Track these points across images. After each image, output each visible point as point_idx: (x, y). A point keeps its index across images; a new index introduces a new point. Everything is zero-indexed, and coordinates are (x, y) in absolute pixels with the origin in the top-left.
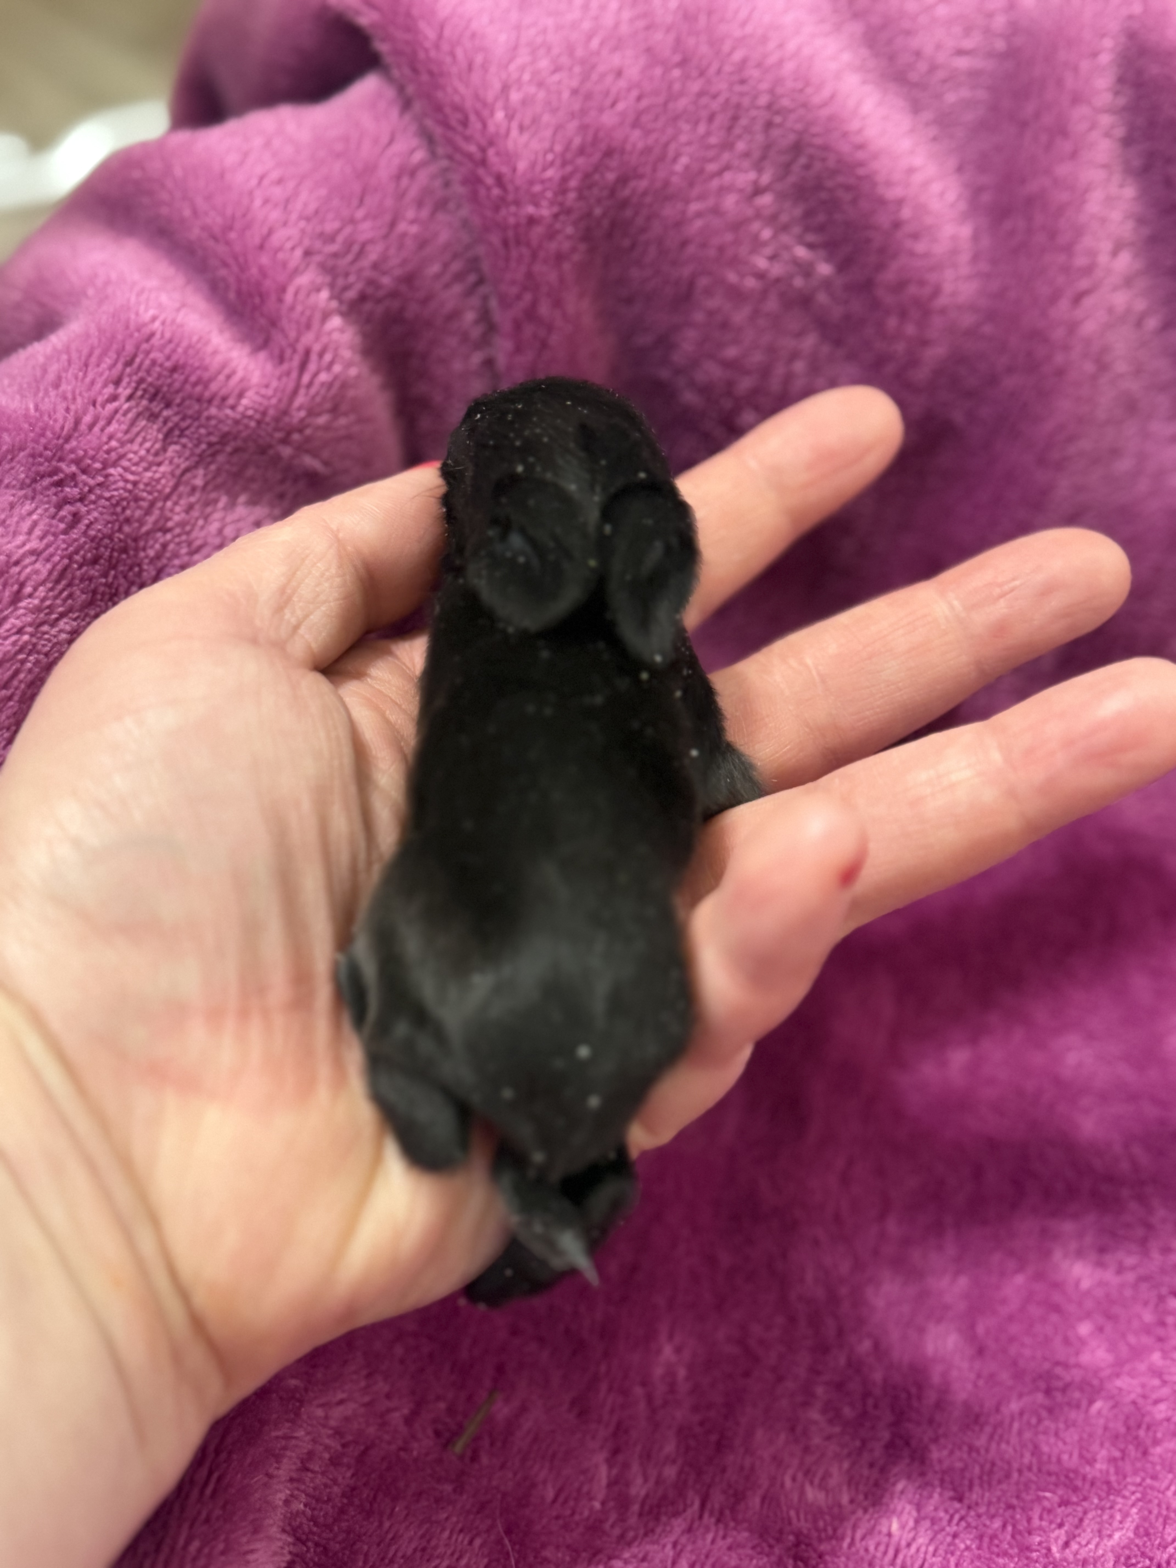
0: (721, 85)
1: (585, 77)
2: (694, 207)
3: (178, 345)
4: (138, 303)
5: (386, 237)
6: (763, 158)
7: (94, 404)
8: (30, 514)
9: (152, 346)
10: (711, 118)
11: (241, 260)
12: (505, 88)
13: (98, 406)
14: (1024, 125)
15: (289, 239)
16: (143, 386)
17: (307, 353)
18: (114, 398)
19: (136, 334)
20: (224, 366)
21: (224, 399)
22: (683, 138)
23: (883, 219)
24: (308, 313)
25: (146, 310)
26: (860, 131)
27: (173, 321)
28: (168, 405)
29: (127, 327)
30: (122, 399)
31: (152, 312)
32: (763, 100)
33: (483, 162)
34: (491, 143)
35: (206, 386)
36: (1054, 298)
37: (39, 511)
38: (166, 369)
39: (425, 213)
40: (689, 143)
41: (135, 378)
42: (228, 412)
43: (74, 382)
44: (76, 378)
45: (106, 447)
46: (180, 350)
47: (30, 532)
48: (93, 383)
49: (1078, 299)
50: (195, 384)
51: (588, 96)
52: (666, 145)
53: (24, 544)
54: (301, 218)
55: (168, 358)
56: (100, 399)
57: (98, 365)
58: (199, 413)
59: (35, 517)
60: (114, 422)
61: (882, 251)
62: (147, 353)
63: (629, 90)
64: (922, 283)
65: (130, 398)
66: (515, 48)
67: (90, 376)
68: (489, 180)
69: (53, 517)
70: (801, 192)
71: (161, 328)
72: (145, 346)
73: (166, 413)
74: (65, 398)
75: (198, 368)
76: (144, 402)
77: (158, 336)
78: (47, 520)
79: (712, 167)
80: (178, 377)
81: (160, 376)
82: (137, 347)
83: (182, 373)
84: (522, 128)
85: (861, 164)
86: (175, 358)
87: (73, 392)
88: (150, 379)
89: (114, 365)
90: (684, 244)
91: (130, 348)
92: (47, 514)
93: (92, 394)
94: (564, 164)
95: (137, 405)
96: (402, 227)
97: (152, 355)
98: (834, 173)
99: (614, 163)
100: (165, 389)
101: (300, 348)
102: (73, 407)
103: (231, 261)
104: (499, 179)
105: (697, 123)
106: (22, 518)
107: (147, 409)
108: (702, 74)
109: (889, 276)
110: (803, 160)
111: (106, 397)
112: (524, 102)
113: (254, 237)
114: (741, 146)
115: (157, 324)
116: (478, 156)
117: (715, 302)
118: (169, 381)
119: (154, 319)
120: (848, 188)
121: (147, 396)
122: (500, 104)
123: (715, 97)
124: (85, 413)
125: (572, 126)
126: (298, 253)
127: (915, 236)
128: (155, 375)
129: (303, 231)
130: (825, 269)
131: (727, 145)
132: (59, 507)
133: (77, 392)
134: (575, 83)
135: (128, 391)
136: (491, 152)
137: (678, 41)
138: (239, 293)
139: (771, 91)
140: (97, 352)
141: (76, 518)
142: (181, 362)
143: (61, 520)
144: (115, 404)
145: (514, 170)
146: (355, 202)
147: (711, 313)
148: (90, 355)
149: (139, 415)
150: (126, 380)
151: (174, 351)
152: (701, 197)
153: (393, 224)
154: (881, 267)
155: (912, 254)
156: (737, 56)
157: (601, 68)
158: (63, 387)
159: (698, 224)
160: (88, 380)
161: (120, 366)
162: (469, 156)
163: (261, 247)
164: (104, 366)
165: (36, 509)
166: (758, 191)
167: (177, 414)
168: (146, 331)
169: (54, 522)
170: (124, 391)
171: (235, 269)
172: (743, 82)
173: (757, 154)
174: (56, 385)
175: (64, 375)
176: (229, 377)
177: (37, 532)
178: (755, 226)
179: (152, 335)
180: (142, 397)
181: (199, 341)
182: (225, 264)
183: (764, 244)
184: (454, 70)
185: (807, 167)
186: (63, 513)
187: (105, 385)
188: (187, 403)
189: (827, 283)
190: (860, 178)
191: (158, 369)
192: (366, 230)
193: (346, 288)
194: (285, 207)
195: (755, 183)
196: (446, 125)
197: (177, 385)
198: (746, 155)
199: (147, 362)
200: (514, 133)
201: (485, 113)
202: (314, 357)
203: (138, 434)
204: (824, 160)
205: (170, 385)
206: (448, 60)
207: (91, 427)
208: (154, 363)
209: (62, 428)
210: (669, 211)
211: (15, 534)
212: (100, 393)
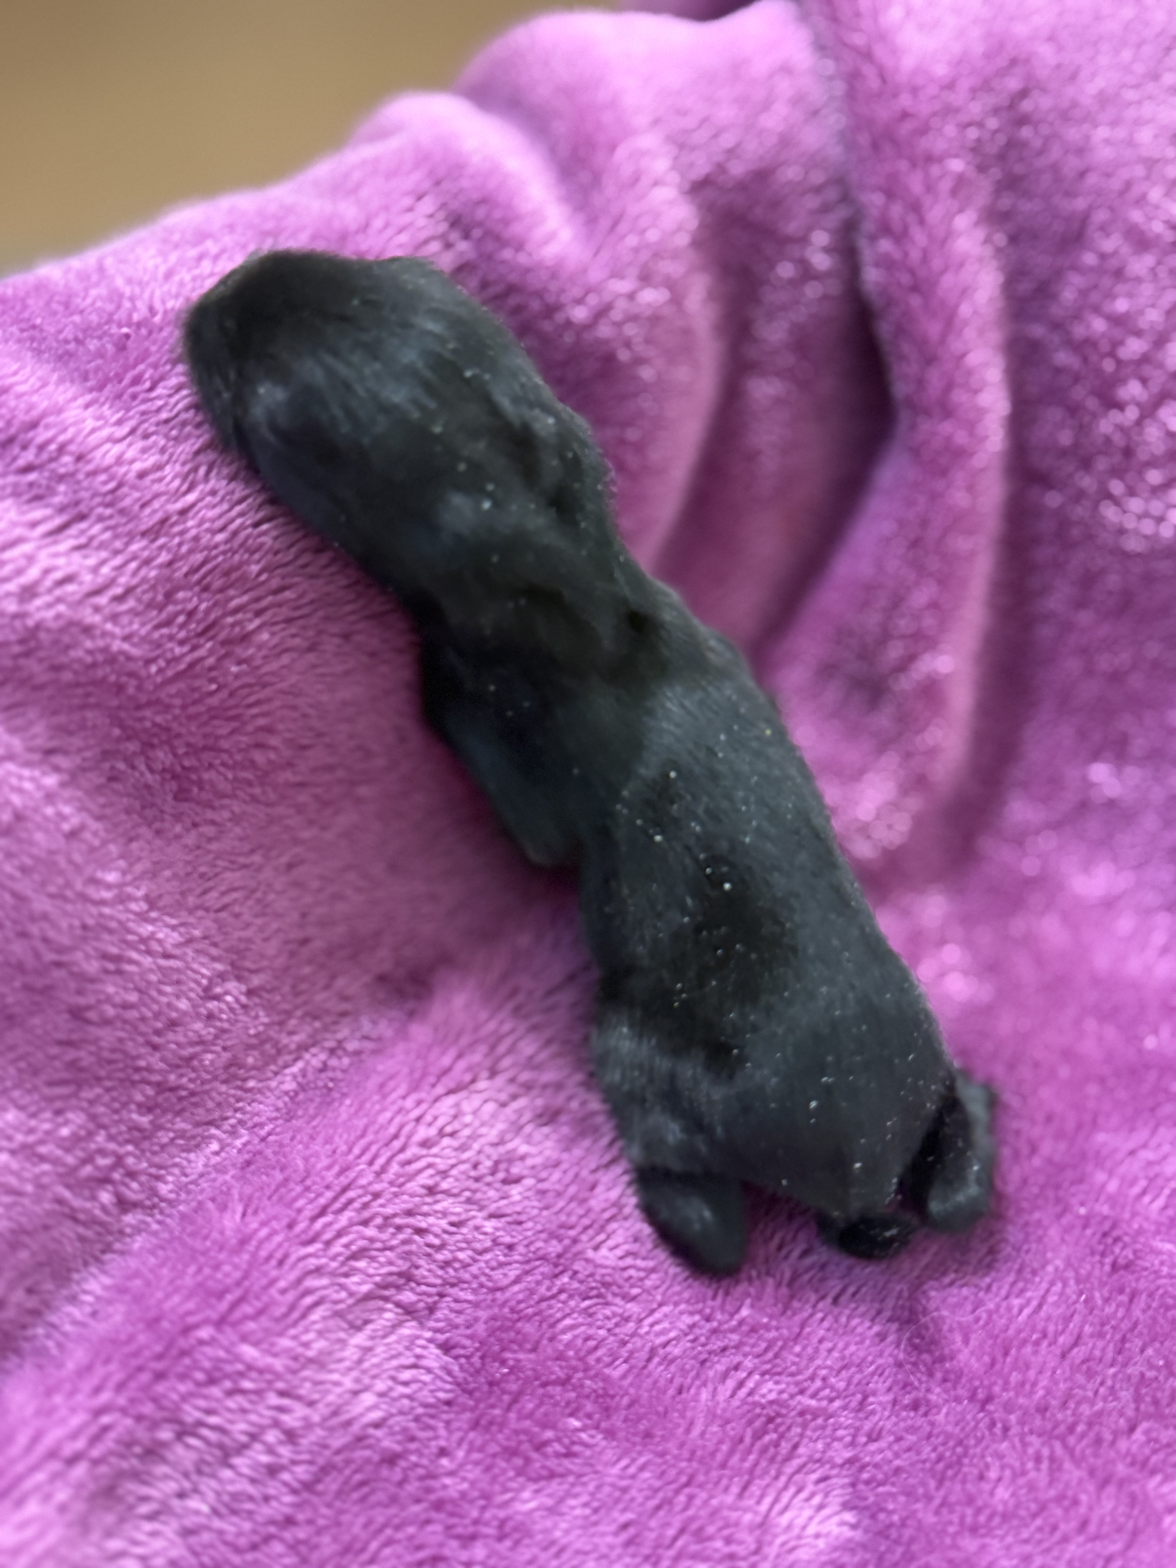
2: (1102, 132)
117: (1108, 245)
147: (1103, 257)
152: (1114, 123)
210: (1073, 134)
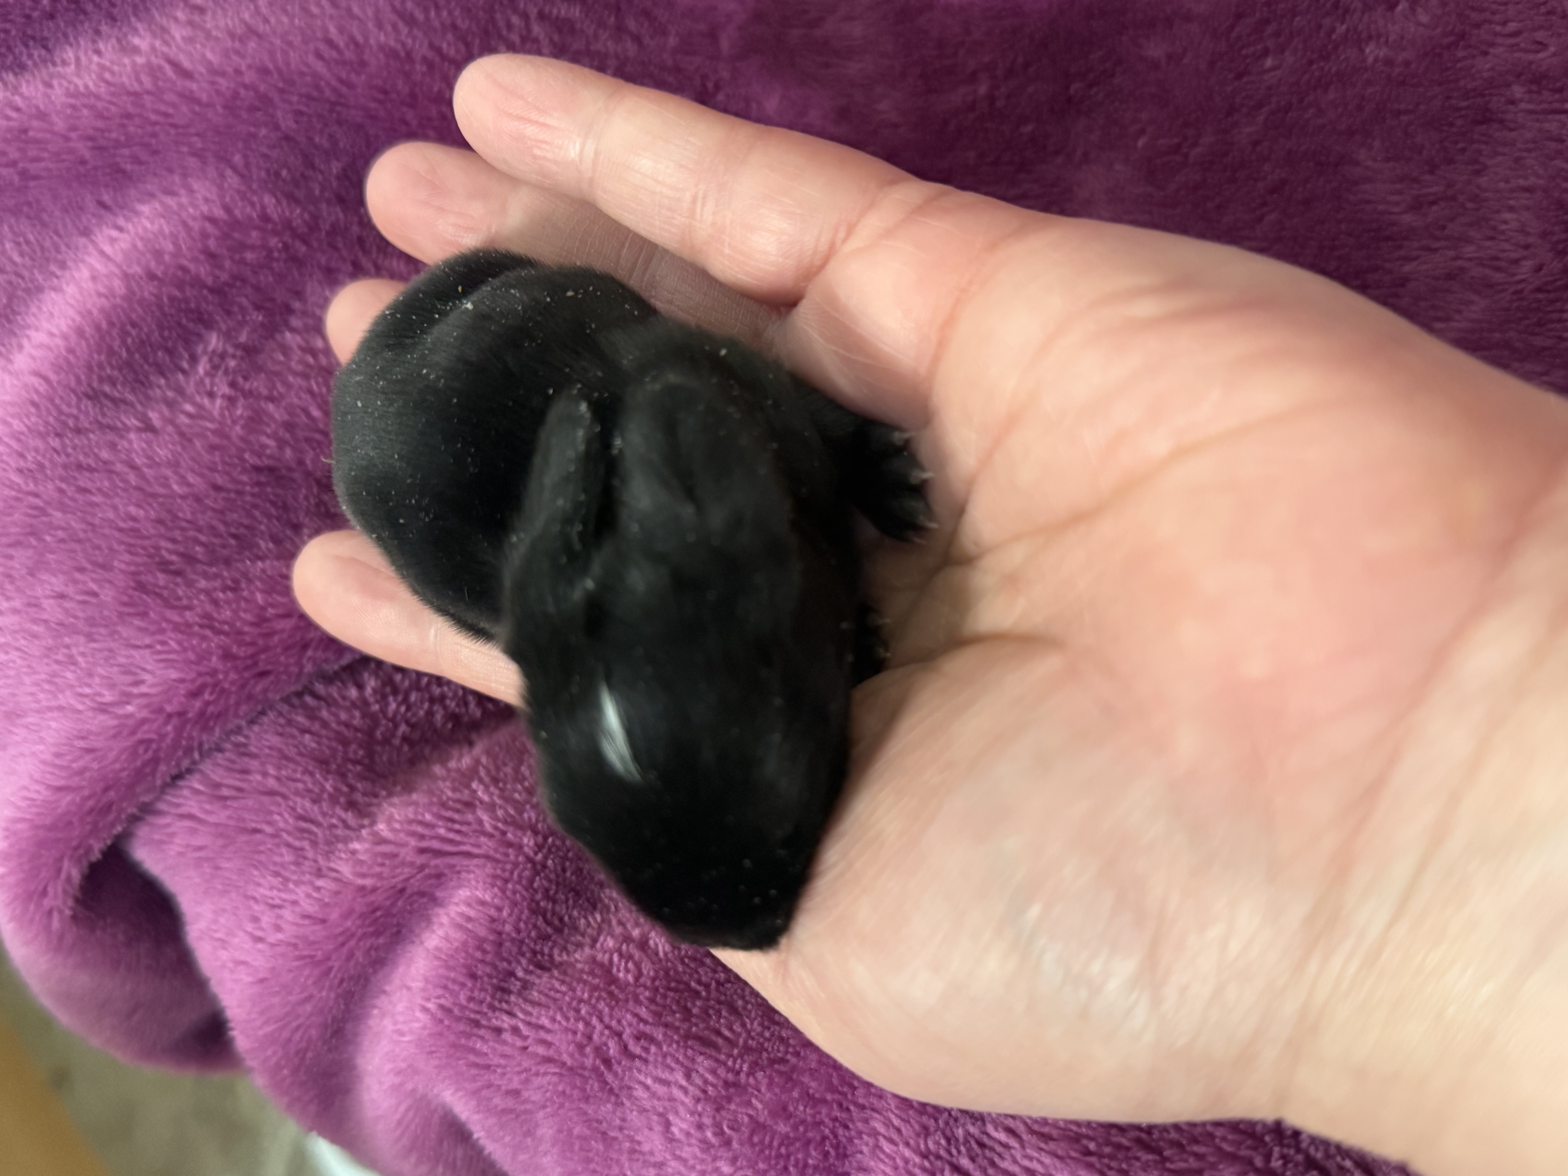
0: (49, 490)
1: (74, 631)
3: (447, 978)
4: (411, 1032)
5: (284, 797)
6: (112, 428)
7: (525, 1048)
8: (647, 1088)
9: (455, 1004)
10: (84, 491)
11: (341, 939)
12: (103, 708)
13: (526, 1044)
14: (24, 175)
15: (309, 896)
16: (497, 1004)
17: (422, 851)
18: (515, 1030)
19: (446, 1022)
20: (460, 927)
21: (493, 920)
22: (111, 515)
23: (149, 290)
24: (380, 860)
25: (418, 1020)
26: (65, 337)
27: (424, 990)
28: (512, 974)
29: (441, 1034)
30: (514, 1022)
31: (419, 1014)
32: (55, 443)
33: (181, 714)
34: (160, 710)
35: (484, 940)
36: (189, 98)
37: (642, 1078)
38: (474, 985)
39: (254, 764)
40: (115, 508)
41: (490, 1014)
42: (505, 913)
43: (508, 1076)
44: (504, 1074)
45: (564, 1023)
46: (452, 975)
47: (666, 1083)
48: (504, 1056)
49: (186, 74)
50: (484, 952)
51: (91, 622)
52: (121, 530)
53: (681, 1087)
54: (287, 890)
55: (463, 985)
56: (519, 1043)
57: (486, 1054)
58: (513, 940)
59: (649, 1081)
60: (540, 1022)
61: (180, 285)
62: (463, 1008)
63: (75, 582)
64: (205, 235)
65: (511, 1014)
66: (60, 708)
67: (496, 1060)
68: (198, 704)
69: (646, 1061)
70: (140, 383)
71: (433, 1000)
72: (456, 1011)
73: (520, 974)
74: (527, 1081)
75: (467, 952)
76: (513, 998)
77: (442, 1001)
78: (651, 1067)
79: (133, 479)
80: (481, 970)
81: (482, 989)
82: (459, 1019)
83: (476, 967)
84: (138, 683)
85: (98, 328)
86: (461, 979)
87: (519, 1073)
88: (489, 999)
89: (482, 1038)
90: (217, 488)
91: (462, 1027)
92: (643, 1068)
93: (516, 1053)
94: (162, 631)
95: (516, 1004)
96: (271, 783)
97: (464, 1002)
98: (111, 352)
99: (147, 578)
100: (495, 981)
101: (420, 860)
102: (534, 1069)
103: (345, 950)
104: (194, 694)
105: (93, 505)
106: (654, 1095)
107: (519, 994)
108: (43, 512)
109: (203, 270)
110: (107, 388)
111: (516, 1038)
112: (112, 686)
113: (315, 932)
114: (105, 454)
115: (430, 1006)
116: (175, 721)
118: (486, 979)
119: (425, 1010)
120: (124, 334)
121: (506, 997)
122: (120, 711)
123: (61, 491)
124: (536, 1055)
125: (125, 631)
126: (320, 883)
127: (158, 254)
128: (482, 995)
129: (297, 883)
130: (214, 341)
131: (107, 468)
132: (632, 1057)
133: (518, 1069)
134: (82, 639)
135: (505, 1017)
136: (169, 708)
137: (17, 544)
138: (377, 934)
139: (43, 436)
140: (472, 1058)
141: (639, 1036)
142: (464, 971)
143: (647, 1050)
144: (521, 1025)
145: (182, 681)
146: (258, 836)
148: (476, 1065)
149: (526, 1000)
150: (495, 1022)
151: (454, 981)
153: (272, 793)
154: (197, 282)
155: (177, 254)
156: (17, 479)
157: (61, 616)
158: (515, 1084)
159: (191, 478)
160: (502, 1062)
161: (482, 1032)
162: (179, 731)
163: (323, 921)
164: (485, 1049)
165: (640, 1083)
166: (149, 428)
167: (519, 962)
168: (440, 1014)
169: (651, 1058)
170: (506, 1022)
171: (352, 943)
172: (41, 466)
173: (110, 436)
174: (516, 1093)
175: (503, 1088)
176: (469, 919)
177: (665, 1075)
178: (183, 419)
179: (442, 1007)
180: (507, 1002)
181: (439, 958)
182: (351, 956)
183: (200, 407)
184: (95, 766)
185: (113, 383)
186: (637, 1050)
187: (505, 1043)
188: (505, 955)
189: (228, 336)
190: (111, 324)
191: (476, 993)
192: (284, 820)
193: (347, 826)
194: (280, 907)
195: (139, 430)
196: (155, 761)
197: (488, 970)
198: (113, 446)
199: (472, 1005)
200: (144, 689)
201: (131, 722)
202: (425, 844)
203: (547, 995)
204: (101, 366)
205: (490, 976)
206: (87, 775)
207: (548, 1044)
208: (471, 999)
209: (555, 1074)
211: (672, 1099)
212: (513, 1046)
